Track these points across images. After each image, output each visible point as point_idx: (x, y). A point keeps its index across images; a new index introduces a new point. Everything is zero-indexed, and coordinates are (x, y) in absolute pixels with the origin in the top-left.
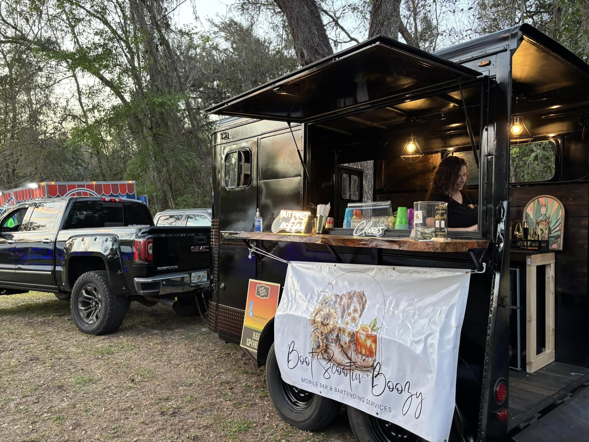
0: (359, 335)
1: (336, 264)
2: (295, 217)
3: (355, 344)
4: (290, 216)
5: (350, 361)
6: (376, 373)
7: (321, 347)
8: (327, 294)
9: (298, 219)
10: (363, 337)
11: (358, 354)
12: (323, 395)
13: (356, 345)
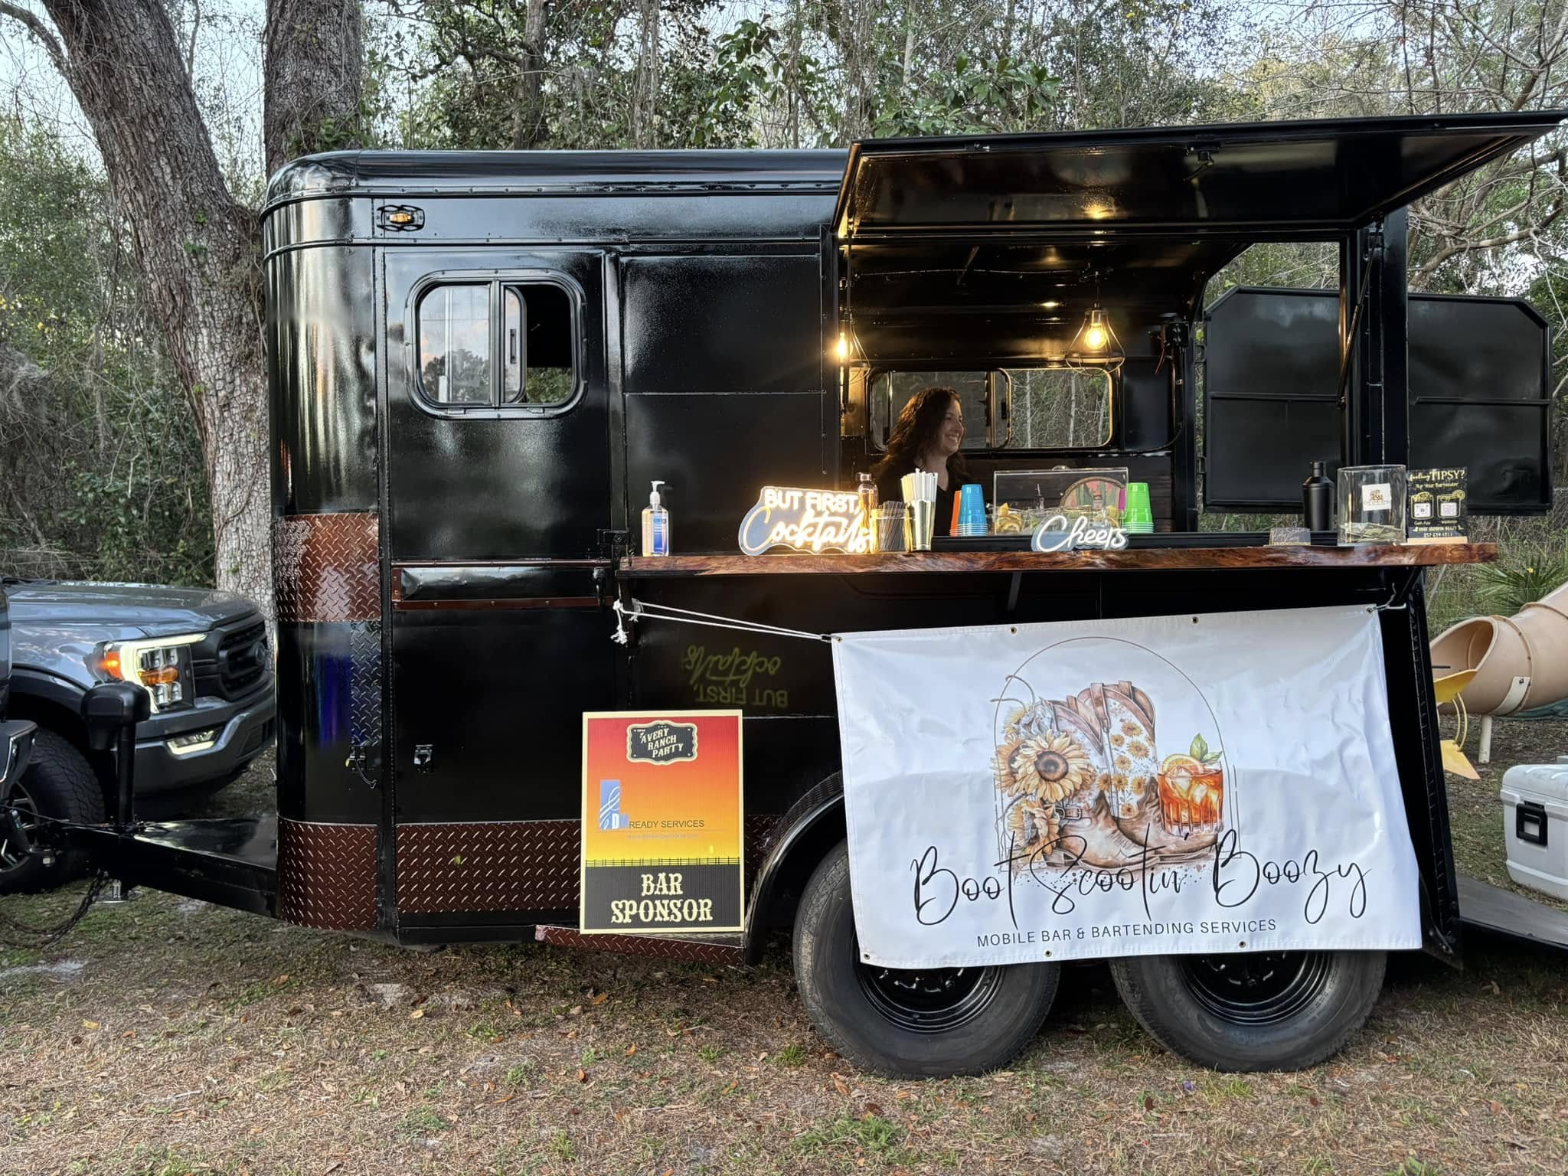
0: (1169, 781)
1: (1016, 626)
2: (814, 506)
3: (1158, 804)
4: (796, 506)
5: (1142, 849)
6: (1223, 856)
7: (1042, 839)
8: (1017, 705)
9: (827, 513)
10: (1183, 783)
11: (1169, 827)
12: (1056, 957)
13: (1161, 806)
